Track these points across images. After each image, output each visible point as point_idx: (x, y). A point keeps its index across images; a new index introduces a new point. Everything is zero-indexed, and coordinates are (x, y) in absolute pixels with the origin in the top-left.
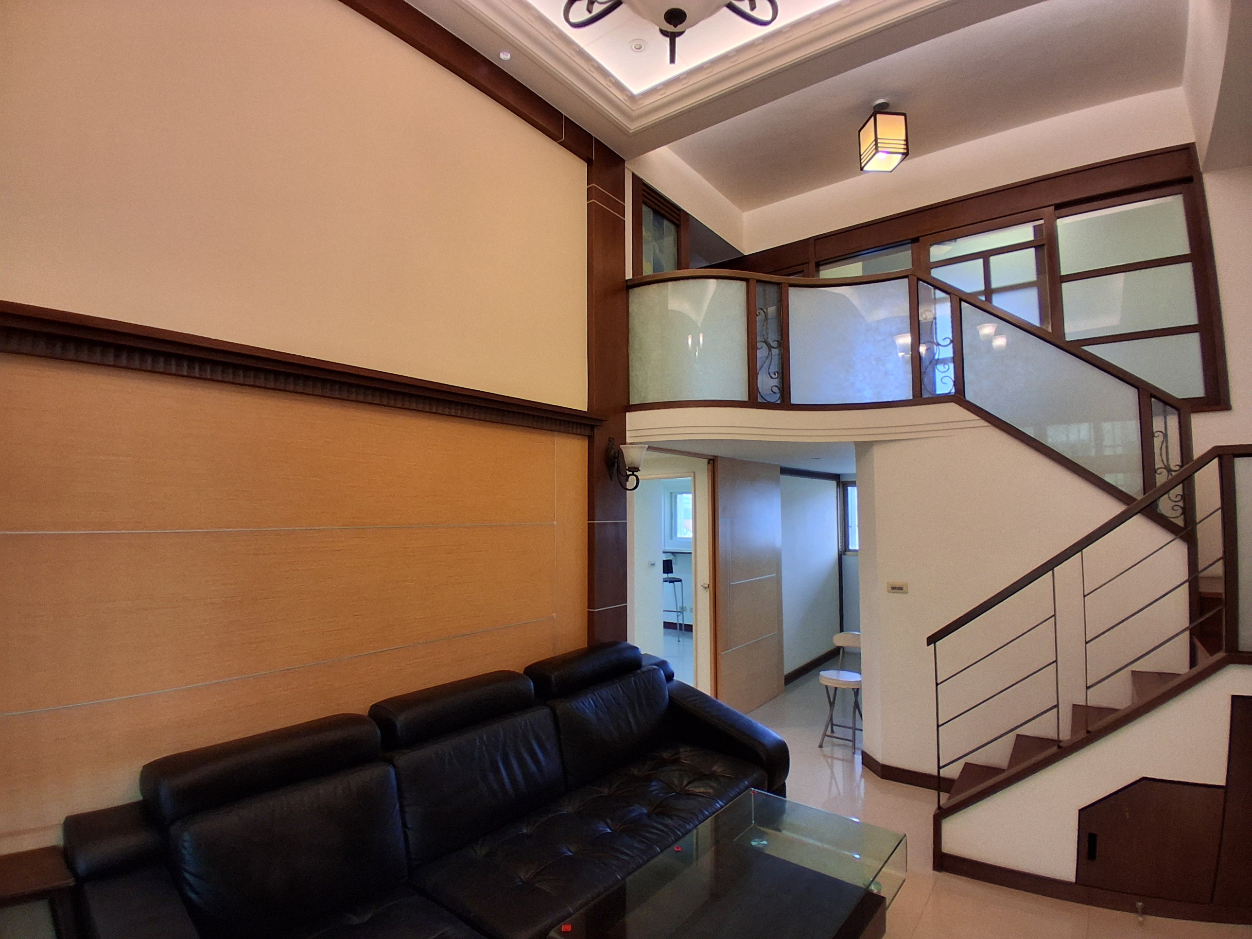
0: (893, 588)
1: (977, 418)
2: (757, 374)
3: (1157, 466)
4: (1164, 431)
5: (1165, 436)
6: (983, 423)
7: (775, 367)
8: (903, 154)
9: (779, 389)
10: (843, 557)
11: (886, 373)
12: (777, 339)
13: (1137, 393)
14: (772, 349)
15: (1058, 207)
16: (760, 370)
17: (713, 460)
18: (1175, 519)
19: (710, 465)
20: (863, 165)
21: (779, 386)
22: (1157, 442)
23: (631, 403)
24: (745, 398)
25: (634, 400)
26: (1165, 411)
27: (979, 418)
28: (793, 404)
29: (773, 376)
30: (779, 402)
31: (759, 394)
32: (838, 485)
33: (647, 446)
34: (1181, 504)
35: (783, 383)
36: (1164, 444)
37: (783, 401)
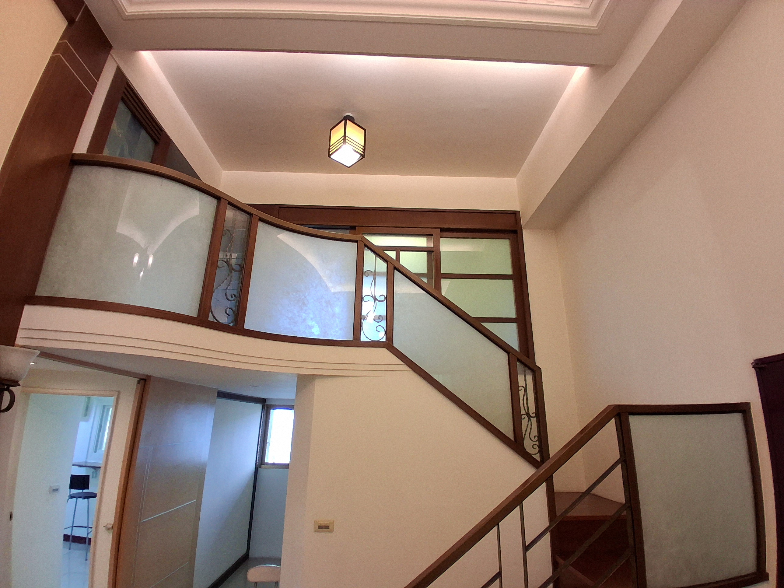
0: (320, 527)
1: (403, 363)
2: (213, 292)
3: (522, 413)
4: (524, 386)
5: (526, 390)
6: (406, 368)
7: (233, 289)
8: (361, 155)
9: (234, 312)
10: (259, 469)
11: (334, 315)
12: (239, 263)
13: (507, 356)
14: (233, 271)
15: (443, 230)
16: (216, 288)
17: (145, 380)
18: (535, 455)
19: (140, 385)
20: (330, 153)
21: (234, 309)
22: (521, 393)
23: (37, 294)
24: (193, 313)
25: (42, 291)
26: (525, 371)
27: (404, 364)
28: (245, 329)
29: (230, 298)
30: (231, 325)
31: (210, 313)
32: (263, 408)
33: (38, 352)
34: (537, 443)
35: (239, 306)
36: (525, 396)
37: (236, 324)
